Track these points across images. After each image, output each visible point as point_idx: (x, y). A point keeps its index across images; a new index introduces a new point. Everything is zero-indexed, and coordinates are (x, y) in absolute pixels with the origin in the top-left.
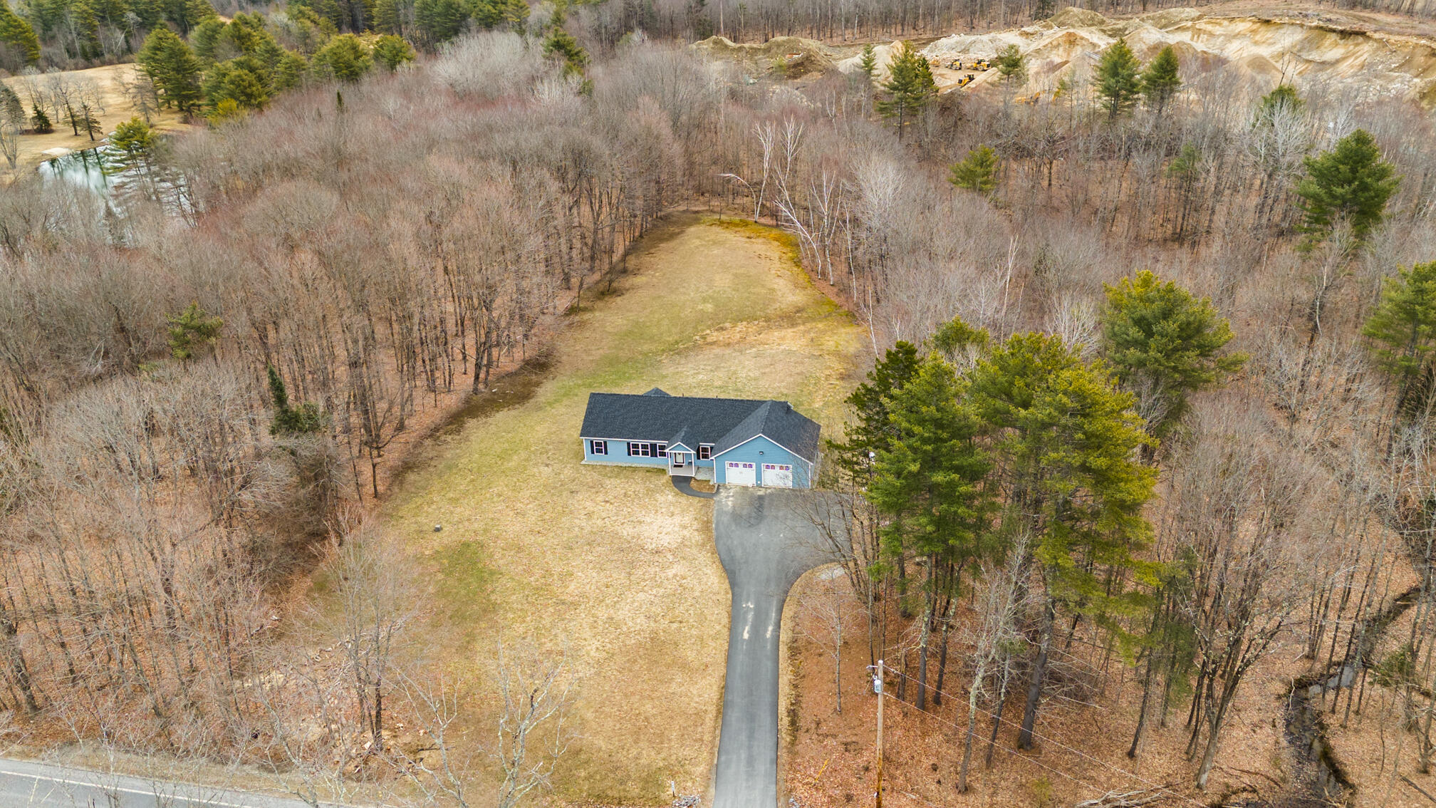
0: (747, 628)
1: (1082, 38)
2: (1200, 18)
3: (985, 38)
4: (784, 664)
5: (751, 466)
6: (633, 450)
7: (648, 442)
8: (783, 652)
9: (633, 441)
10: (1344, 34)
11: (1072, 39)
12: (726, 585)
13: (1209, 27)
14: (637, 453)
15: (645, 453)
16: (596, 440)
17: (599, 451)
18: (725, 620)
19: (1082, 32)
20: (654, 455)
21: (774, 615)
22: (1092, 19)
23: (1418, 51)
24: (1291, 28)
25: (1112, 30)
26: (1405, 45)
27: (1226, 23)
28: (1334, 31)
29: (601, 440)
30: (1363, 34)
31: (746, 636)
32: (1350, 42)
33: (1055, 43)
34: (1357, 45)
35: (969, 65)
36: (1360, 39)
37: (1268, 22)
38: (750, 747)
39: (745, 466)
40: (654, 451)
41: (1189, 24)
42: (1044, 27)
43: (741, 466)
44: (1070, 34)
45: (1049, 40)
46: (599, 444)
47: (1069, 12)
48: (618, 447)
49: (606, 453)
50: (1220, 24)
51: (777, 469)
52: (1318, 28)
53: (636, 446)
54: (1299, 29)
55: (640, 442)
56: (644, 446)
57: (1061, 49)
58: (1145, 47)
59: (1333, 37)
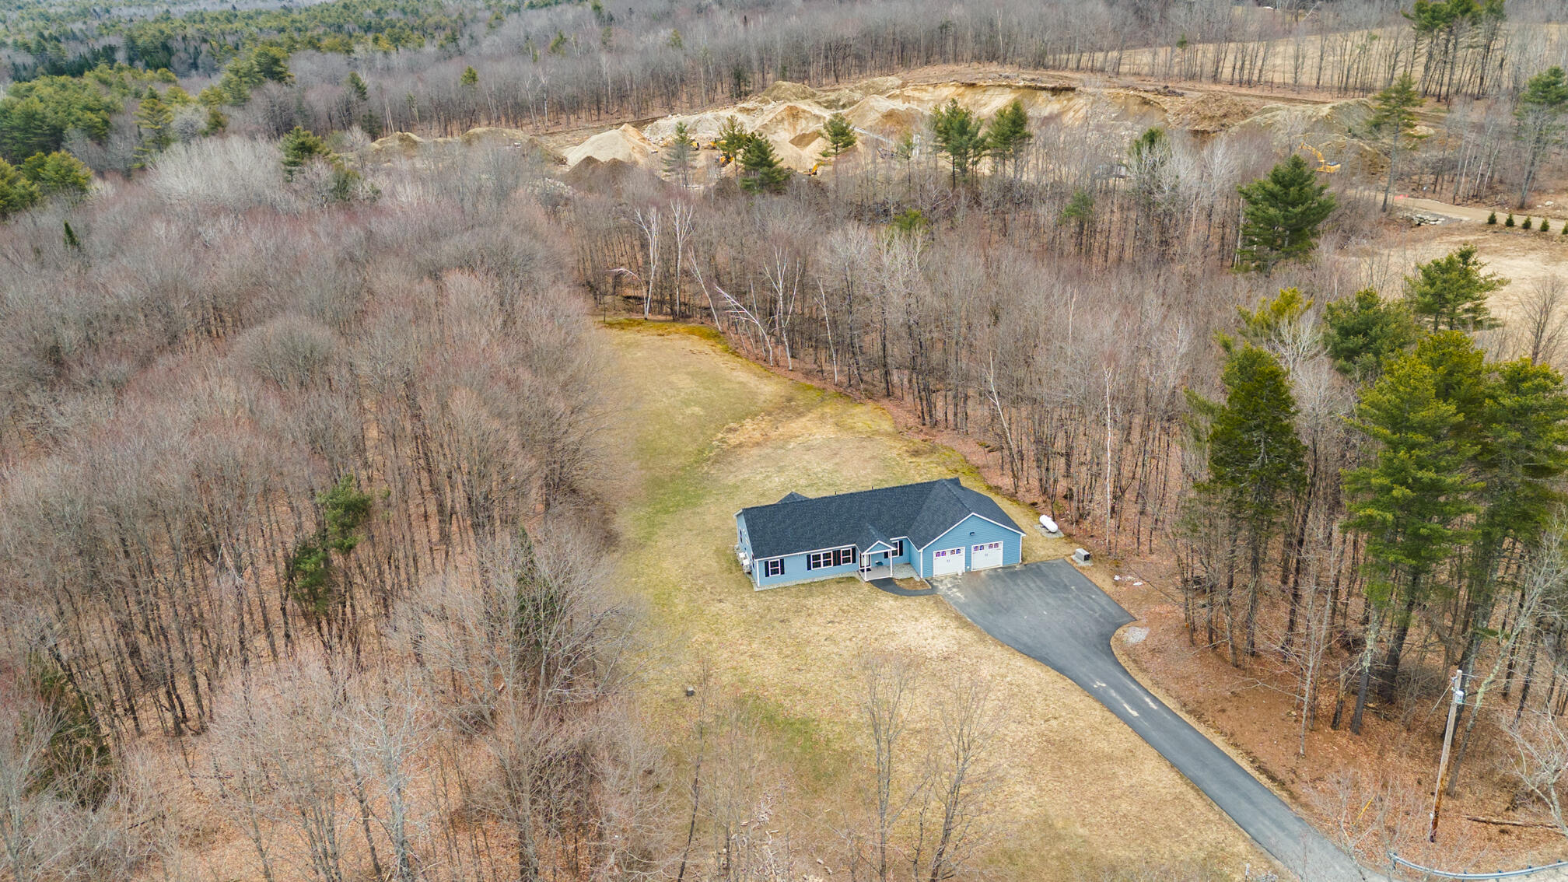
0: (1126, 705)
1: (804, 111)
2: (904, 85)
3: (709, 115)
4: (1201, 729)
5: (958, 551)
6: (813, 563)
7: (830, 550)
8: (1190, 720)
9: (813, 552)
10: (1055, 91)
11: (795, 112)
12: (1054, 673)
13: (916, 94)
14: (818, 565)
15: (827, 564)
16: (771, 559)
17: (775, 572)
18: (1097, 705)
19: (802, 105)
20: (837, 563)
21: (1133, 687)
22: (804, 92)
23: (1131, 101)
24: (998, 89)
25: (827, 101)
26: (1117, 96)
27: (930, 89)
28: (1044, 89)
29: (777, 558)
30: (1073, 89)
31: (1135, 714)
32: (1062, 97)
33: (779, 117)
34: (1069, 100)
35: (705, 145)
36: (1071, 94)
37: (973, 85)
38: (1263, 813)
39: (952, 552)
40: (837, 559)
41: (898, 92)
42: (761, 102)
43: (948, 553)
44: (791, 108)
45: (772, 116)
46: (775, 564)
47: (781, 86)
48: (795, 562)
49: (783, 573)
50: (926, 91)
51: (986, 548)
52: (1026, 87)
53: (817, 557)
54: (1008, 90)
55: (821, 552)
56: (827, 556)
57: (786, 123)
58: (878, 115)
59: (1044, 94)
